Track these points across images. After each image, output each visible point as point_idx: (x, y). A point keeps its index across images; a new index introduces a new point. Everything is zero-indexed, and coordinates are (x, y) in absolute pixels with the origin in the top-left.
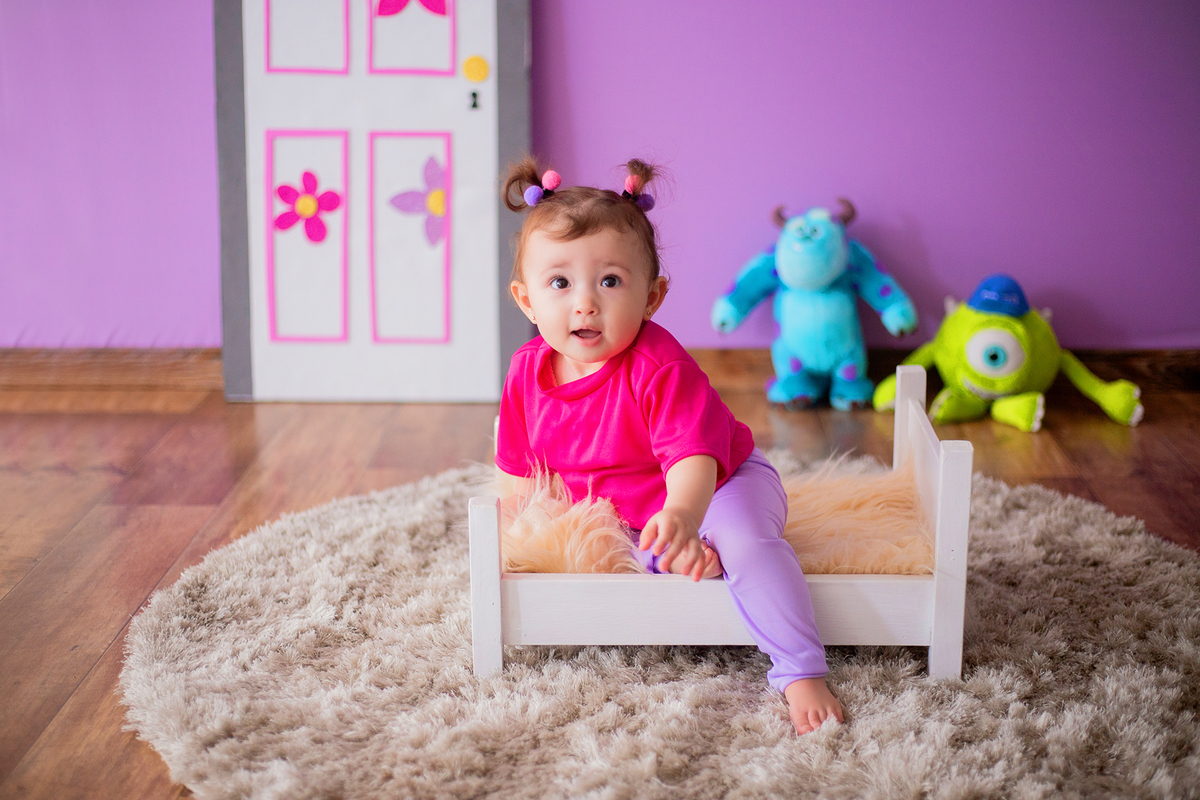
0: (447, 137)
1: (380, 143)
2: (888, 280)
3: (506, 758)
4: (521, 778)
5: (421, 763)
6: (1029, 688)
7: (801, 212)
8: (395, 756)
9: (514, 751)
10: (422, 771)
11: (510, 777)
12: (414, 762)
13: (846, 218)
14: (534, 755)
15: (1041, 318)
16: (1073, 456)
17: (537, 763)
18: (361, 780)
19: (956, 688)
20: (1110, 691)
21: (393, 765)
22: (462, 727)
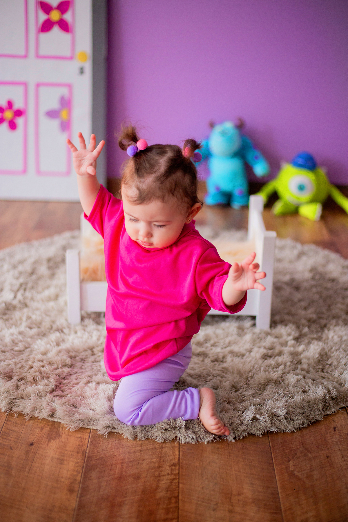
0: (69, 86)
1: (42, 89)
3: (80, 360)
4: (86, 368)
5: (44, 362)
6: (297, 335)
8: (34, 358)
9: (84, 357)
10: (45, 365)
11: (81, 368)
12: (42, 361)
13: (240, 126)
14: (92, 358)
15: (322, 172)
16: (332, 231)
17: (93, 362)
18: (20, 368)
19: (267, 334)
20: (330, 336)
21: (33, 363)
22: (63, 346)
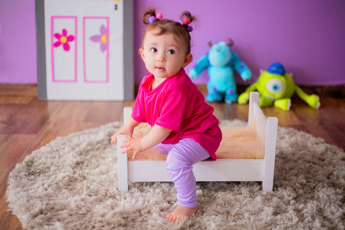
0: (108, 18)
1: (87, 20)
2: (243, 64)
3: (131, 220)
4: (137, 227)
5: (104, 223)
6: (295, 195)
7: (217, 42)
8: (95, 220)
9: (134, 218)
10: (105, 225)
11: (133, 227)
12: (102, 222)
13: (231, 45)
14: (140, 219)
15: (289, 76)
16: (300, 118)
17: (142, 222)
18: (85, 228)
19: (273, 196)
20: (321, 196)
21: (95, 223)
22: (117, 210)
